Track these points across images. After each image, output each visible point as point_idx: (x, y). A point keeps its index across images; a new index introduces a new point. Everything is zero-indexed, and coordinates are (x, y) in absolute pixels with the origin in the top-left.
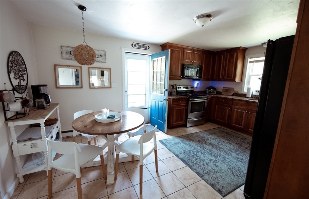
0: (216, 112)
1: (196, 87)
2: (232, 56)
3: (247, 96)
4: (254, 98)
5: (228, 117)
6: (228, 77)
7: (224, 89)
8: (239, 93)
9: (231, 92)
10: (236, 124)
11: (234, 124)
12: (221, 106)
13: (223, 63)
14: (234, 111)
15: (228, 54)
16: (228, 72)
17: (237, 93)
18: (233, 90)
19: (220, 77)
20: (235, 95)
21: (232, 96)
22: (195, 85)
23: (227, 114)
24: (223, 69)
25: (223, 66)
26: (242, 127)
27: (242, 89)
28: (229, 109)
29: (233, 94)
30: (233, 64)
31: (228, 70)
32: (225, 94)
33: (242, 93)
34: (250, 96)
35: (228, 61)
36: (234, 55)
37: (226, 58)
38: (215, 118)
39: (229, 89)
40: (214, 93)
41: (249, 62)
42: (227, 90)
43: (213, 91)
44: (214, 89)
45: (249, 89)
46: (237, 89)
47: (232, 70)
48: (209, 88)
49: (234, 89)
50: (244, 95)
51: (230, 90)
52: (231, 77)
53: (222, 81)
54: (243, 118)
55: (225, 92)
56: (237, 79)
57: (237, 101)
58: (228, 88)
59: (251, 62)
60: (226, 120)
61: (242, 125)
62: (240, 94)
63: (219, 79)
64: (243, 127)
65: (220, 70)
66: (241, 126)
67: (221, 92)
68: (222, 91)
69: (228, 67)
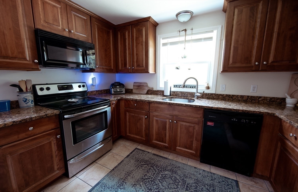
0: (128, 123)
1: (92, 85)
2: (140, 32)
3: (165, 94)
4: (173, 95)
5: (145, 130)
6: (138, 66)
7: (135, 84)
8: (155, 89)
9: (144, 89)
10: (159, 141)
11: (155, 140)
12: (133, 114)
13: (129, 44)
14: (153, 121)
15: (134, 29)
16: (137, 59)
17: (151, 89)
18: (147, 86)
19: (128, 66)
20: (149, 93)
21: (146, 94)
22: (90, 82)
23: (144, 126)
24: (129, 54)
25: (129, 49)
26: (166, 145)
27: (158, 83)
28: (145, 118)
29: (147, 92)
30: (142, 45)
31: (137, 54)
32: (137, 92)
33: (158, 89)
34: (169, 94)
35: (136, 40)
36: (142, 30)
37: (133, 37)
38: (128, 134)
39: (142, 84)
40: (123, 93)
41: (161, 45)
42: (139, 86)
43: (120, 90)
44: (121, 85)
45: (166, 83)
46: (151, 85)
47: (143, 55)
48: (114, 85)
49: (147, 84)
50: (161, 93)
51: (143, 86)
52: (143, 66)
53: (130, 73)
54: (166, 131)
55: (137, 89)
56: (151, 70)
57: (156, 105)
58: (140, 83)
59: (164, 44)
60: (144, 136)
61: (167, 142)
62: (155, 91)
63: (125, 71)
64: (168, 144)
65: (126, 56)
66: (165, 143)
67: (132, 90)
68: (133, 88)
69: (137, 51)
